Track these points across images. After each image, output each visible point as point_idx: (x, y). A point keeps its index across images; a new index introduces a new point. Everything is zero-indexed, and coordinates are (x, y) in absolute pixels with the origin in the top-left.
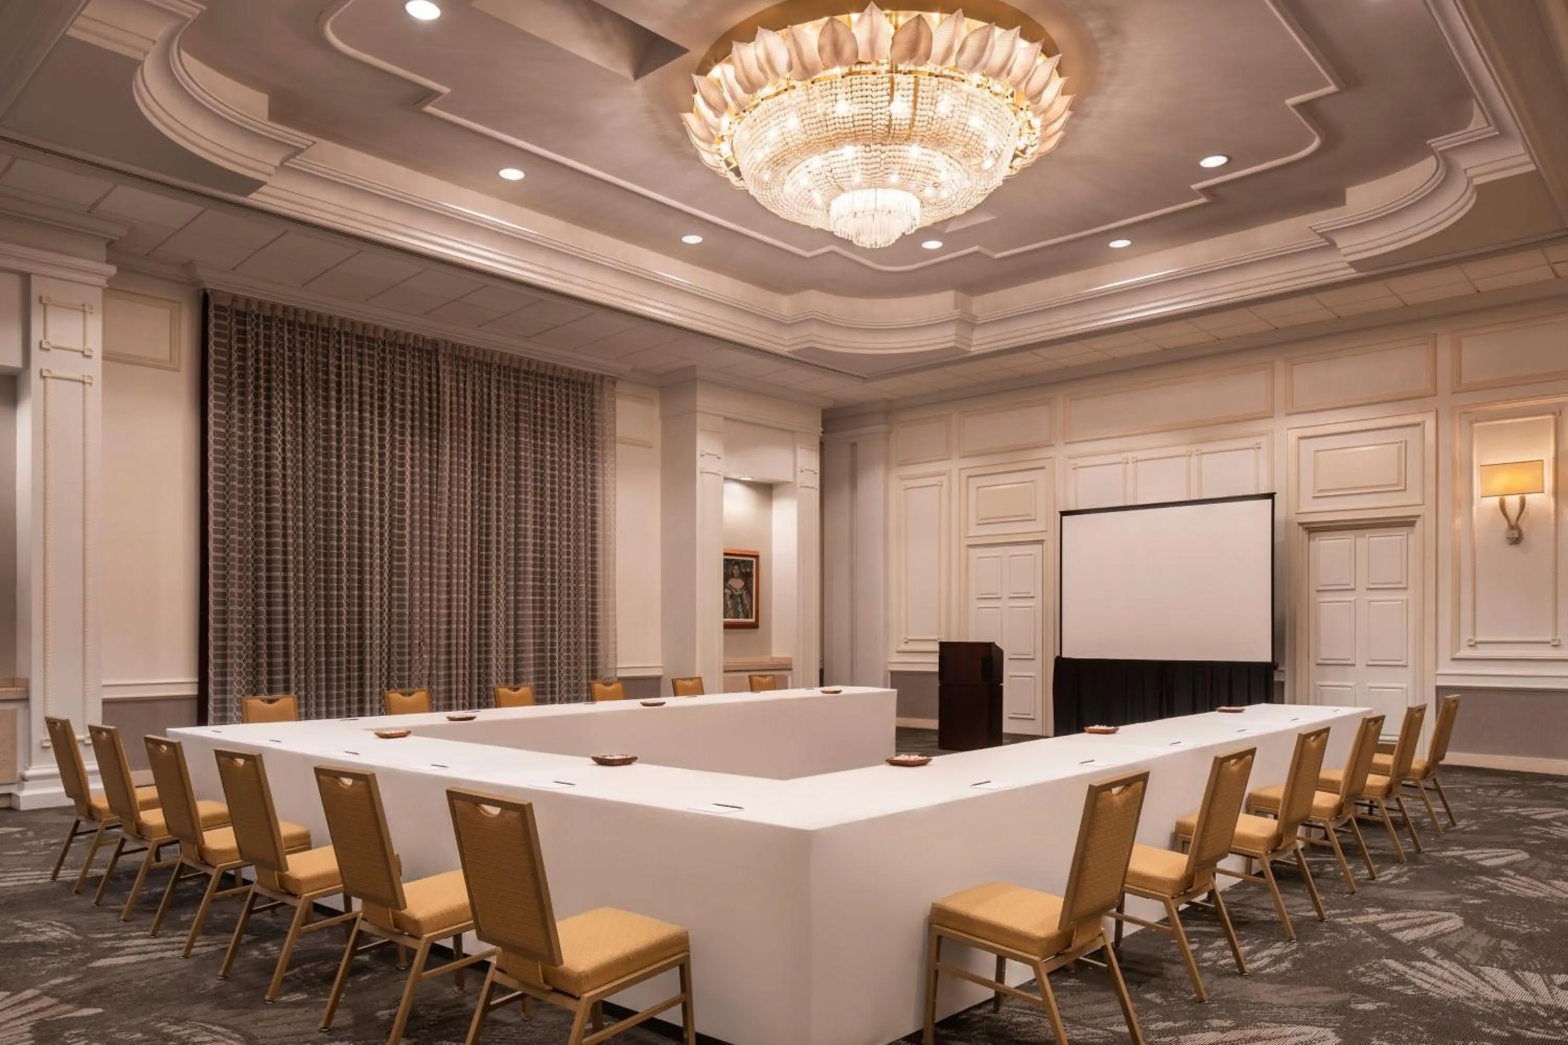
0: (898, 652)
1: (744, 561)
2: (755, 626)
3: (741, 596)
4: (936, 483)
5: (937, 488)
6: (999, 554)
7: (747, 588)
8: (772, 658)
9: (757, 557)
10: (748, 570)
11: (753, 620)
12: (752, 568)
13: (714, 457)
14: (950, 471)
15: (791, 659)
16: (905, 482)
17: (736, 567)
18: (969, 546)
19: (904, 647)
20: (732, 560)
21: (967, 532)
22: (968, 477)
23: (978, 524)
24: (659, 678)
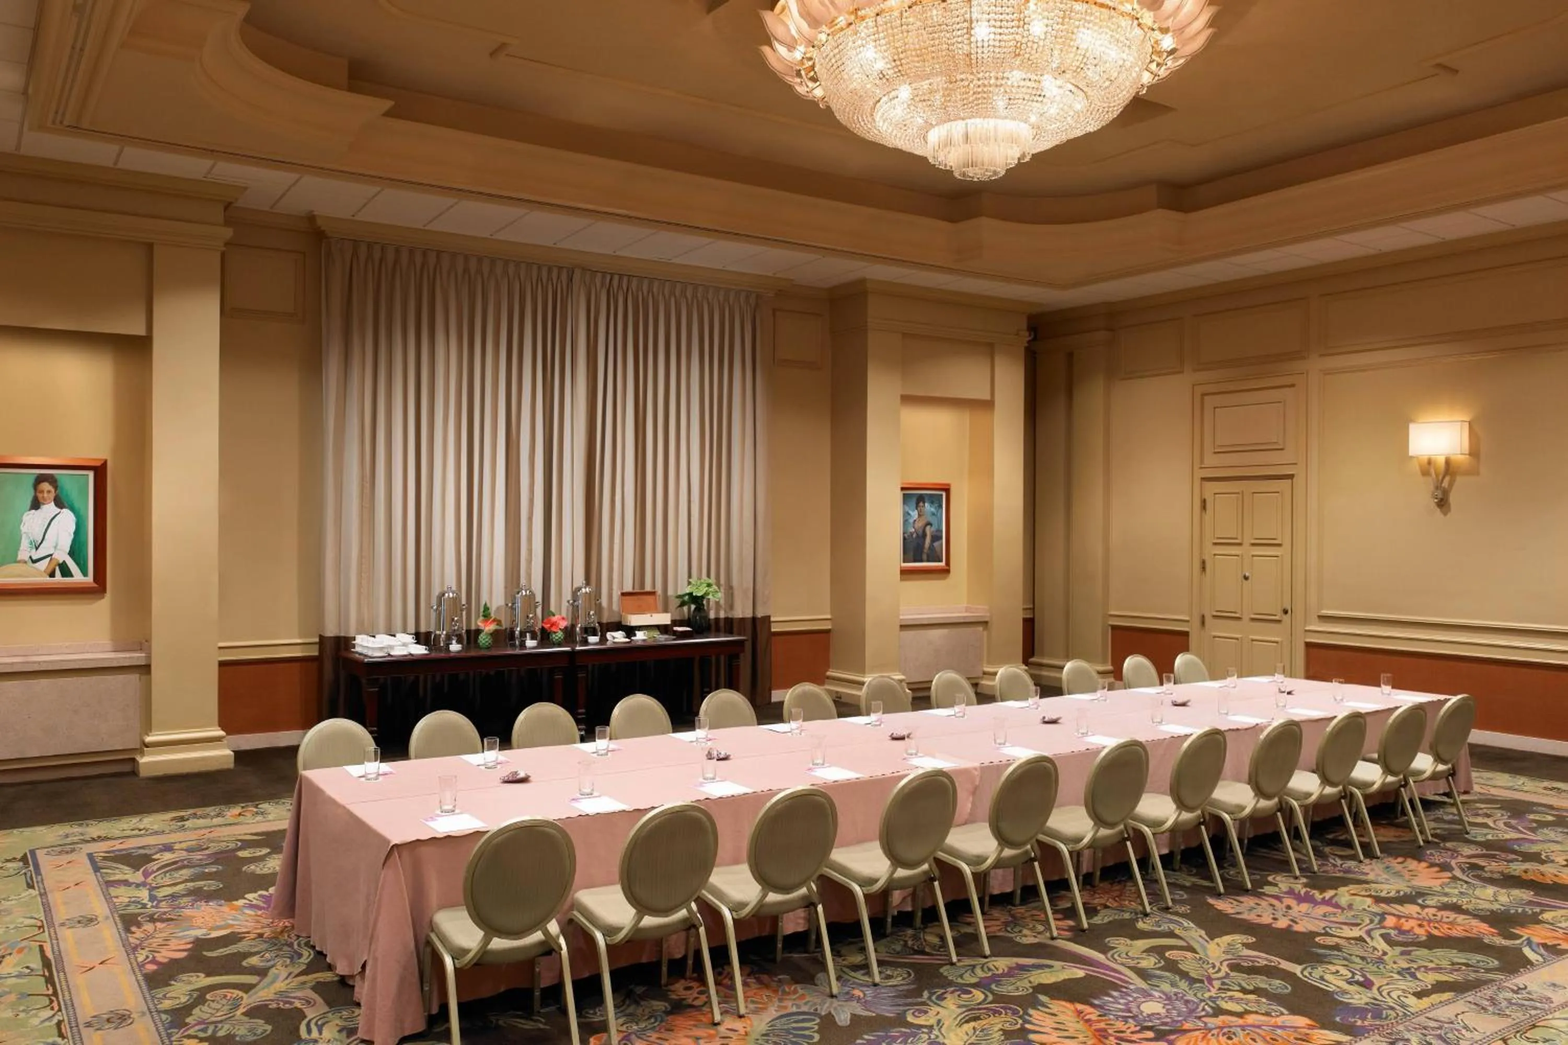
6: (1239, 490)
18: (1203, 479)
21: (1202, 461)
22: (1204, 395)
23: (1215, 453)
24: (827, 632)
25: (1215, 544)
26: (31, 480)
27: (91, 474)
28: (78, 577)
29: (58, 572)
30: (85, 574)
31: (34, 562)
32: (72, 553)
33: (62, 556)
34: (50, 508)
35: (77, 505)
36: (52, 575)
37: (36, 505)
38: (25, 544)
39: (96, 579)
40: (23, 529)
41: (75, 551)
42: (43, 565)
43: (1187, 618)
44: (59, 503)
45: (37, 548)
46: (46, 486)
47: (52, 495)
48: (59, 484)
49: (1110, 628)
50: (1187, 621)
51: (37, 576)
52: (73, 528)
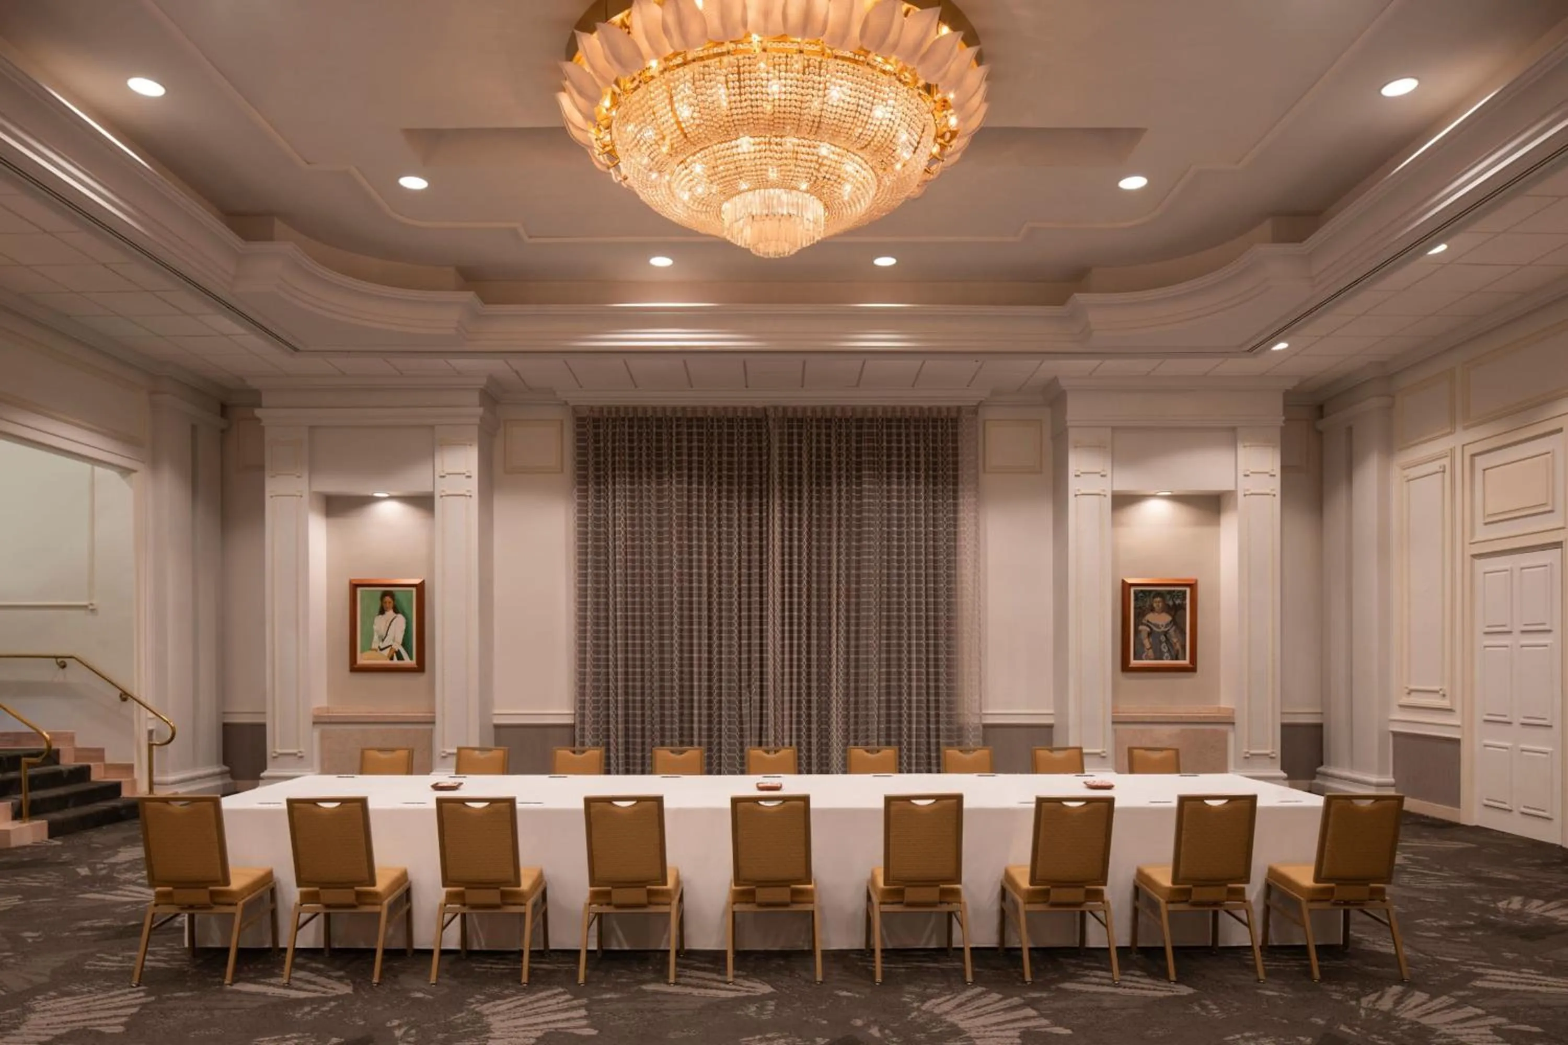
0: (1401, 706)
1: (1170, 592)
2: (1192, 669)
3: (1166, 634)
4: (1437, 469)
5: (1439, 475)
6: (1508, 567)
7: (1178, 623)
8: (1219, 708)
9: (1193, 586)
10: (1178, 602)
11: (1186, 662)
12: (1184, 598)
13: (1098, 476)
14: (1452, 450)
15: (1233, 711)
16: (1406, 472)
17: (1158, 599)
18: (1474, 556)
19: (1406, 700)
20: (1150, 592)
21: (1473, 534)
22: (1473, 456)
23: (1486, 524)
24: (1050, 727)
25: (1486, 633)
26: (379, 595)
27: (414, 589)
28: (408, 662)
29: (395, 657)
30: (411, 658)
31: (381, 650)
32: (403, 644)
33: (398, 646)
34: (390, 614)
35: (406, 611)
36: (392, 659)
37: (382, 612)
38: (376, 637)
39: (417, 664)
40: (375, 627)
41: (406, 643)
42: (386, 652)
43: (1458, 723)
44: (396, 611)
45: (383, 640)
46: (388, 599)
47: (391, 605)
48: (396, 597)
49: (1391, 736)
50: (1459, 726)
51: (382, 660)
52: (404, 627)
